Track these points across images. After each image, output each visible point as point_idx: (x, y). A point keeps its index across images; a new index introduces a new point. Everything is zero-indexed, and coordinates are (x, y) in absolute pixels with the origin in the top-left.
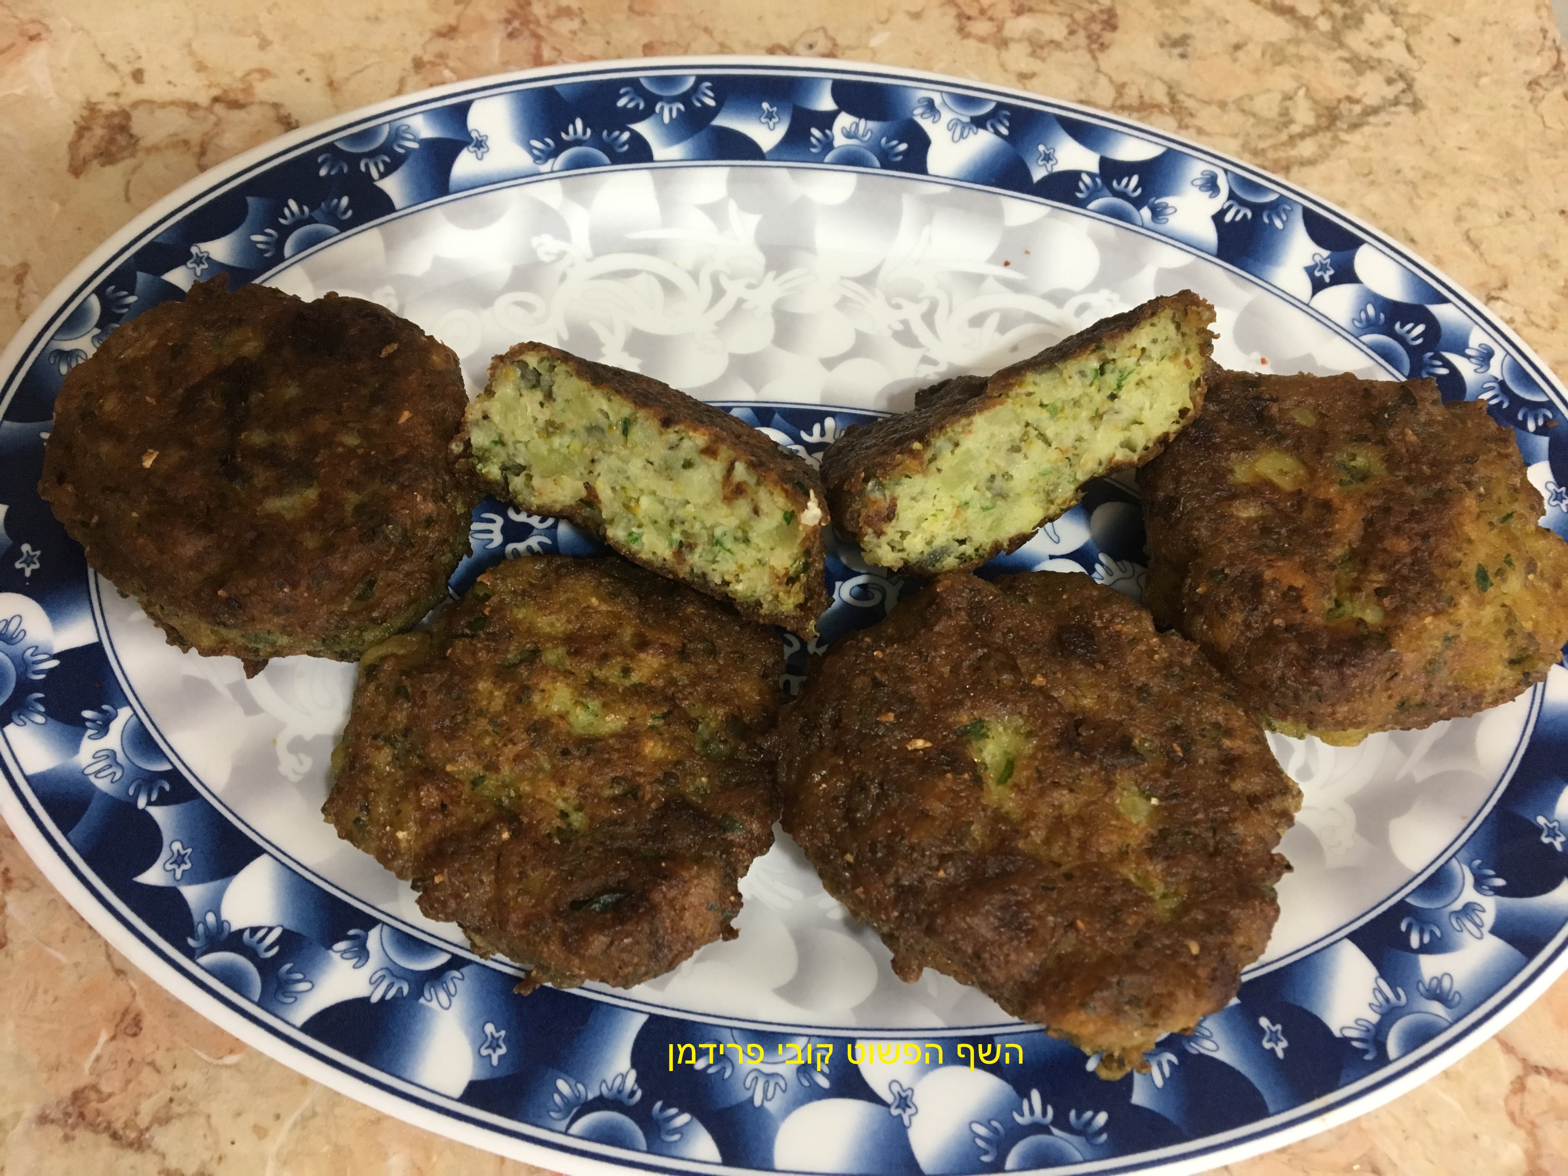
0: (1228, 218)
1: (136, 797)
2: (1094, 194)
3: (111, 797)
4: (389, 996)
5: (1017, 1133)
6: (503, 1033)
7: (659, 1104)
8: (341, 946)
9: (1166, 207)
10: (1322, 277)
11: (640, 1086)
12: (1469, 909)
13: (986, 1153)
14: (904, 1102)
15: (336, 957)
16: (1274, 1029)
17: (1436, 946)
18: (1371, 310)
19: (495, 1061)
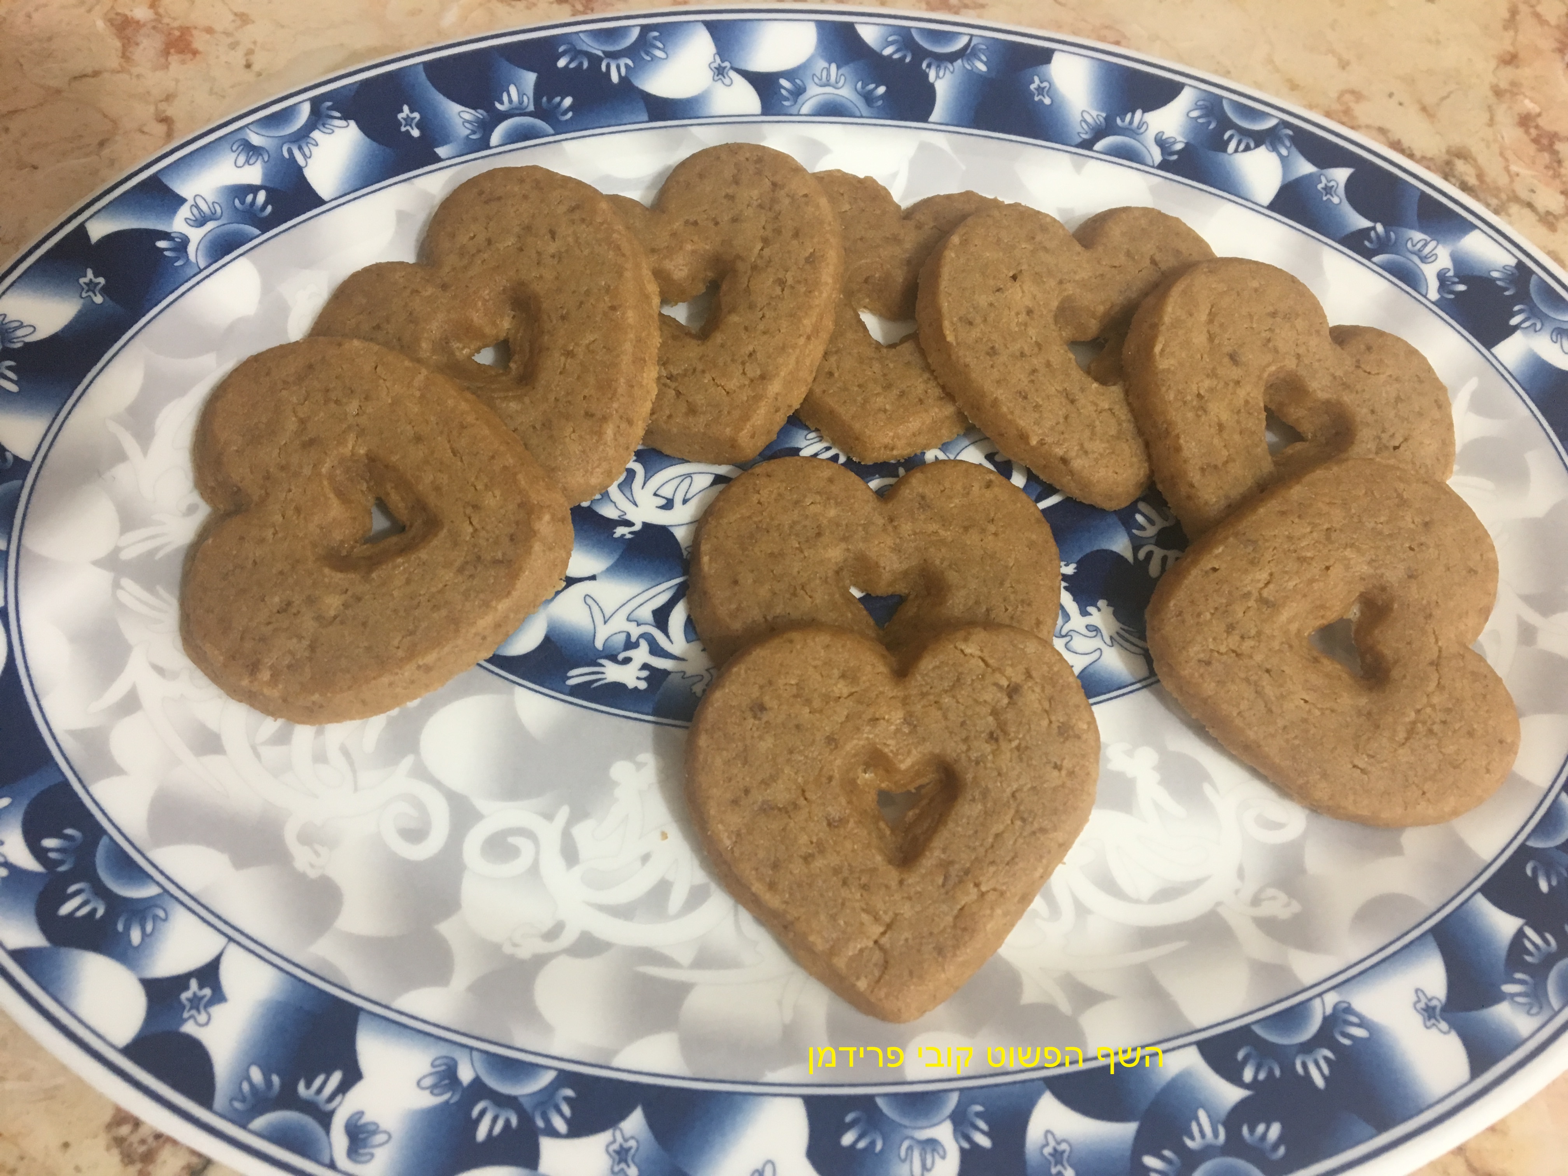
0: (336, 1078)
1: (1387, 232)
2: (547, 1097)
3: (1406, 227)
4: (1129, 116)
5: (631, 52)
6: (1036, 99)
7: (908, 60)
8: (1179, 146)
9: (433, 1089)
10: (201, 986)
11: (925, 71)
12: (201, 221)
13: (655, 38)
14: (720, 72)
15: (1179, 138)
16: (408, 128)
17: (242, 191)
18: (136, 936)
19: (1036, 79)
